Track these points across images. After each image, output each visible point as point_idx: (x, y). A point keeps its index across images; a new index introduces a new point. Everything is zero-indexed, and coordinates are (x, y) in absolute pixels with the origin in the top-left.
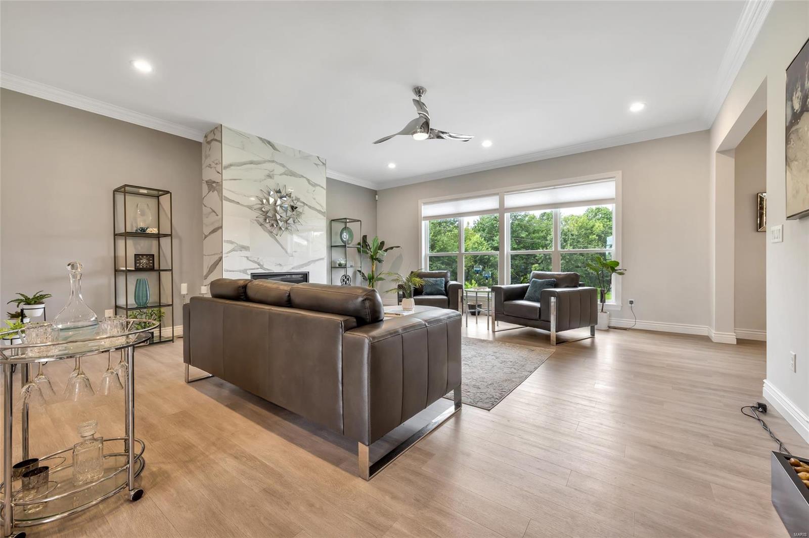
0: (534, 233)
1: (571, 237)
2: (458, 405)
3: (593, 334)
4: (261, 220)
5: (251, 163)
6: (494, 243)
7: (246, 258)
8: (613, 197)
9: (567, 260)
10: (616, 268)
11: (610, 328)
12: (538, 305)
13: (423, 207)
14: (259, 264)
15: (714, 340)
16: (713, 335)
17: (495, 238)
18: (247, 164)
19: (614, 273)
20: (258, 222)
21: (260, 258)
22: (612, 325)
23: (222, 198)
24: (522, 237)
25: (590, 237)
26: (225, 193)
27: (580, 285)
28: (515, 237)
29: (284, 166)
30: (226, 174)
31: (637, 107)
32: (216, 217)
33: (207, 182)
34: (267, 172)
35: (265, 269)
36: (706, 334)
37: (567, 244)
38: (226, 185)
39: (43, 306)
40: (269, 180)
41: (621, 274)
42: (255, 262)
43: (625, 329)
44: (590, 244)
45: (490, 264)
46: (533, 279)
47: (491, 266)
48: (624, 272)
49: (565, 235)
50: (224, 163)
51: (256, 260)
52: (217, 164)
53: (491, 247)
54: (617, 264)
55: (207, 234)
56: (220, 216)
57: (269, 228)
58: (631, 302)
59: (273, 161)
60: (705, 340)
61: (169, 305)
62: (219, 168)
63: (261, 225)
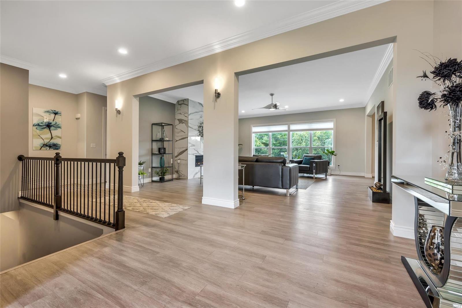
0: (285, 136)
1: (305, 138)
2: (297, 188)
3: (326, 176)
4: (198, 134)
5: (196, 112)
6: (263, 141)
7: (194, 149)
8: (332, 128)
9: (303, 150)
10: (334, 153)
11: (331, 175)
12: (309, 166)
13: (253, 128)
14: (198, 152)
15: (366, 177)
16: (365, 175)
17: (263, 138)
18: (195, 113)
19: (333, 155)
21: (198, 149)
22: (332, 174)
23: (188, 126)
24: (278, 138)
25: (314, 138)
26: (189, 125)
27: (322, 159)
28: (274, 137)
30: (190, 117)
31: (342, 100)
32: (185, 134)
33: (178, 119)
34: (200, 116)
35: (199, 154)
36: (363, 176)
37: (303, 141)
38: (189, 121)
39: (143, 166)
40: (201, 119)
41: (335, 155)
42: (196, 151)
43: (337, 175)
44: (314, 142)
45: (262, 151)
46: (305, 157)
47: (262, 153)
48: (337, 155)
49: (302, 137)
50: (189, 113)
52: (185, 113)
53: (261, 143)
54: (334, 152)
55: (177, 139)
56: (186, 133)
58: (339, 166)
59: (202, 111)
60: (363, 177)
61: (172, 167)
62: (186, 115)
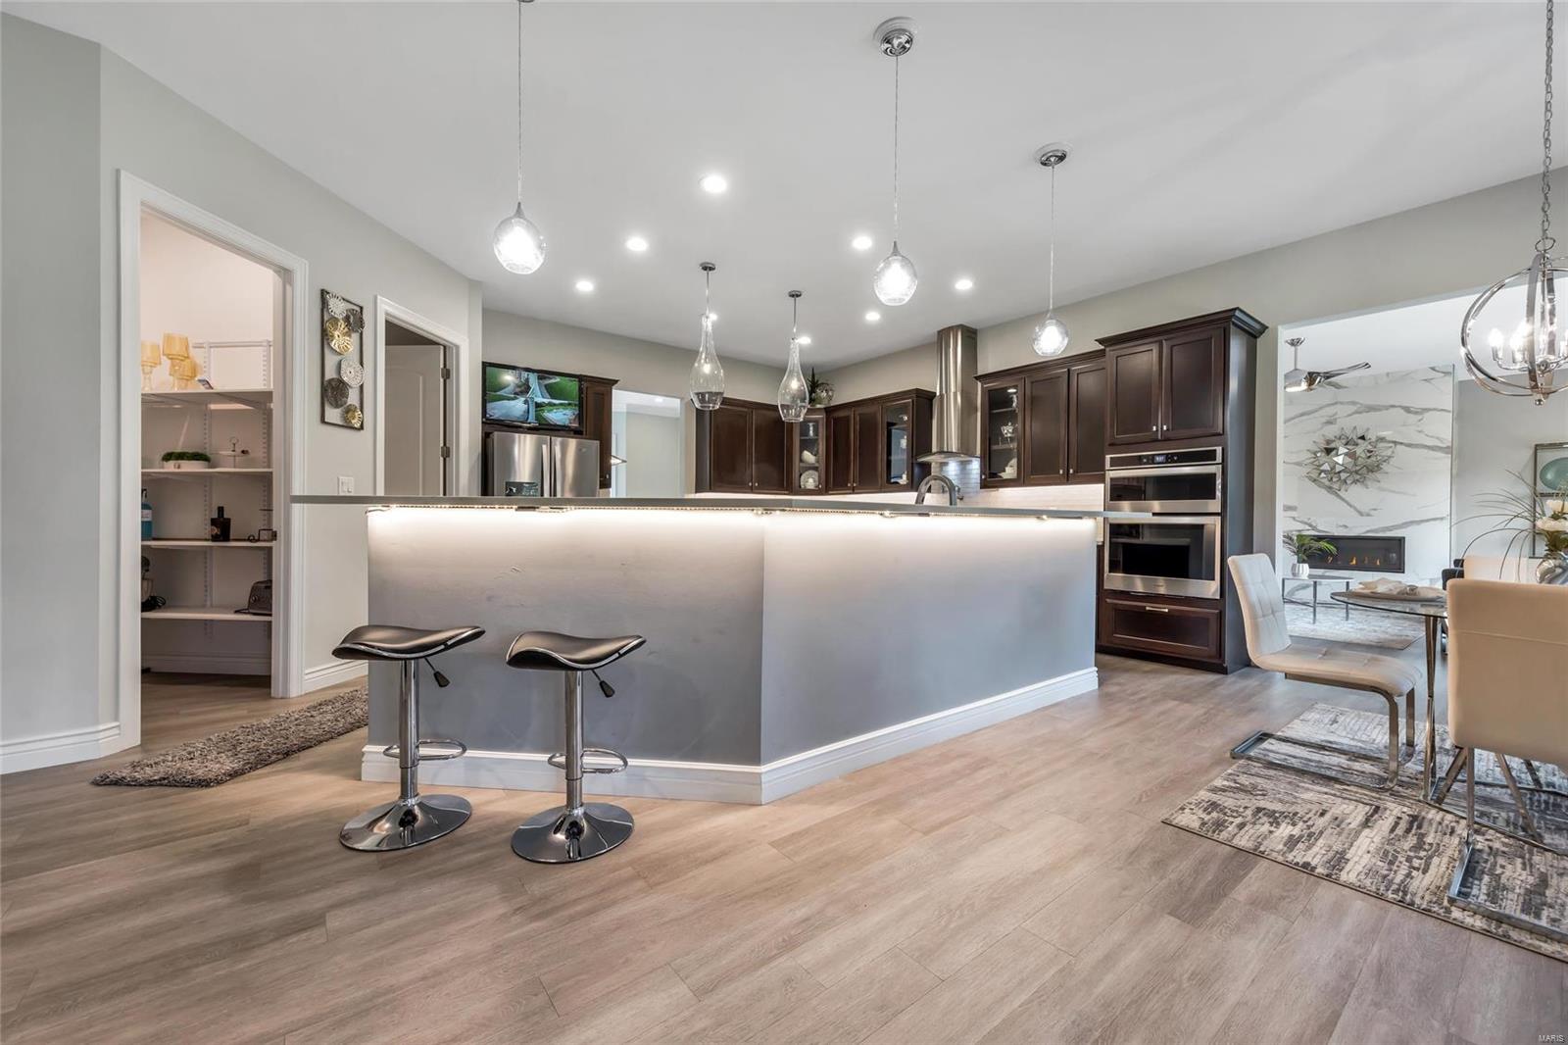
4: (1314, 475)
7: (1291, 520)
14: (1310, 525)
20: (1310, 478)
21: (1312, 519)
29: (1354, 403)
34: (1325, 419)
35: (1319, 531)
40: (1328, 427)
42: (1306, 523)
51: (1306, 520)
57: (1327, 483)
59: (1336, 403)
63: (1314, 481)
